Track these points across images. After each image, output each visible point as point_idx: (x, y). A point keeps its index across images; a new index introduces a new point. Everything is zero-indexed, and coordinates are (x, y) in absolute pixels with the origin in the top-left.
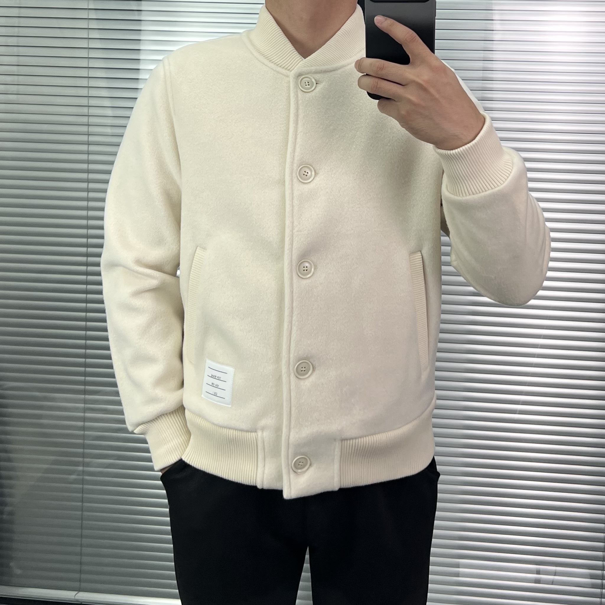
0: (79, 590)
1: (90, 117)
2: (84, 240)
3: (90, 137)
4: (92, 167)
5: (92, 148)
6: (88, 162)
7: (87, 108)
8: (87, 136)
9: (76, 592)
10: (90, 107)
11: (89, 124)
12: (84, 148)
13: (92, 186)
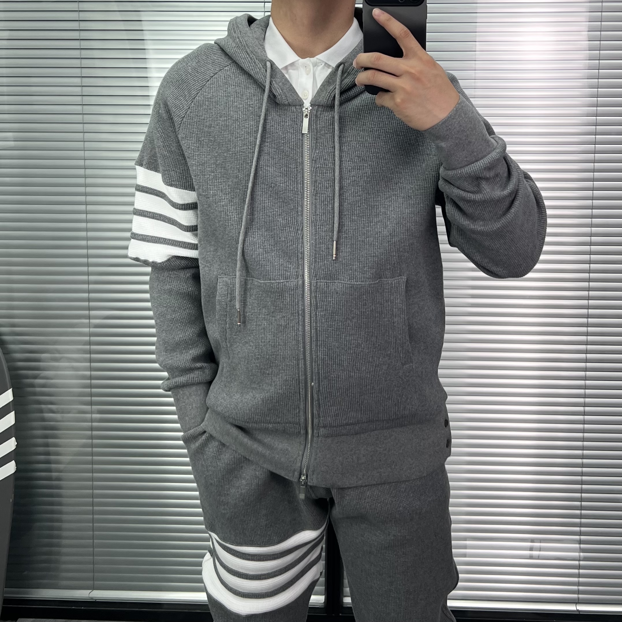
0: (94, 588)
1: (85, 142)
2: (85, 260)
3: (86, 161)
4: (89, 190)
5: (89, 172)
6: (86, 185)
7: (82, 134)
8: (83, 161)
9: (91, 591)
10: (85, 133)
11: (85, 149)
12: (81, 172)
13: (90, 208)
